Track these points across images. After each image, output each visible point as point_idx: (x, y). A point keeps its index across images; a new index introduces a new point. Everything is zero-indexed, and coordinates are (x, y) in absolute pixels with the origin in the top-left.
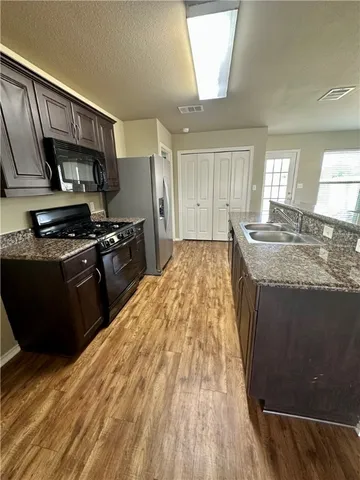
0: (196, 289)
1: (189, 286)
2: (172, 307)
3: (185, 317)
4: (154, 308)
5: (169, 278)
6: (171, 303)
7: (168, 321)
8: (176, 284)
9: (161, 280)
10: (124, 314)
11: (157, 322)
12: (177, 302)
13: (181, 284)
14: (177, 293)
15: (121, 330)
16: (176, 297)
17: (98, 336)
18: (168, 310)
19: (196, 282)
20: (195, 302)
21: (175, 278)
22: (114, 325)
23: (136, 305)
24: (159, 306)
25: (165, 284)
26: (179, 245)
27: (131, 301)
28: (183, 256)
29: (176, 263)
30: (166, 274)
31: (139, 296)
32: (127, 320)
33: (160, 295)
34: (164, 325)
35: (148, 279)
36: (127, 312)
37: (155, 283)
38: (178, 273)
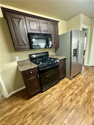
0: (85, 95)
1: (82, 91)
2: (67, 98)
3: (70, 109)
4: (60, 94)
5: (74, 82)
6: (68, 96)
7: (61, 105)
8: (75, 87)
9: (70, 82)
10: (49, 91)
11: (57, 102)
12: (70, 97)
13: (78, 88)
14: (74, 92)
15: (44, 97)
16: (72, 94)
17: (38, 95)
18: (65, 99)
19: (87, 90)
20: (80, 103)
21: (77, 83)
22: (44, 93)
23: (55, 89)
24: (62, 94)
25: (71, 85)
26: (87, 68)
27: (55, 86)
28: (87, 74)
29: (81, 76)
30: (74, 80)
31: (58, 86)
32: (48, 94)
33: (65, 90)
34: (58, 106)
35: (66, 79)
36: (51, 90)
37: (67, 82)
38: (79, 82)
